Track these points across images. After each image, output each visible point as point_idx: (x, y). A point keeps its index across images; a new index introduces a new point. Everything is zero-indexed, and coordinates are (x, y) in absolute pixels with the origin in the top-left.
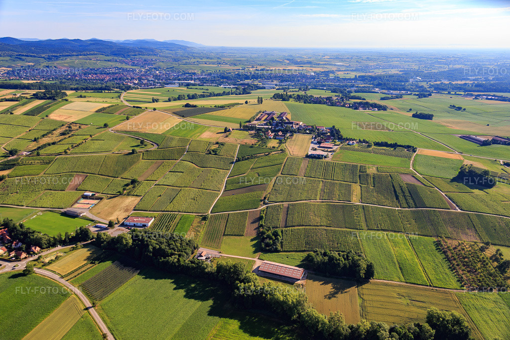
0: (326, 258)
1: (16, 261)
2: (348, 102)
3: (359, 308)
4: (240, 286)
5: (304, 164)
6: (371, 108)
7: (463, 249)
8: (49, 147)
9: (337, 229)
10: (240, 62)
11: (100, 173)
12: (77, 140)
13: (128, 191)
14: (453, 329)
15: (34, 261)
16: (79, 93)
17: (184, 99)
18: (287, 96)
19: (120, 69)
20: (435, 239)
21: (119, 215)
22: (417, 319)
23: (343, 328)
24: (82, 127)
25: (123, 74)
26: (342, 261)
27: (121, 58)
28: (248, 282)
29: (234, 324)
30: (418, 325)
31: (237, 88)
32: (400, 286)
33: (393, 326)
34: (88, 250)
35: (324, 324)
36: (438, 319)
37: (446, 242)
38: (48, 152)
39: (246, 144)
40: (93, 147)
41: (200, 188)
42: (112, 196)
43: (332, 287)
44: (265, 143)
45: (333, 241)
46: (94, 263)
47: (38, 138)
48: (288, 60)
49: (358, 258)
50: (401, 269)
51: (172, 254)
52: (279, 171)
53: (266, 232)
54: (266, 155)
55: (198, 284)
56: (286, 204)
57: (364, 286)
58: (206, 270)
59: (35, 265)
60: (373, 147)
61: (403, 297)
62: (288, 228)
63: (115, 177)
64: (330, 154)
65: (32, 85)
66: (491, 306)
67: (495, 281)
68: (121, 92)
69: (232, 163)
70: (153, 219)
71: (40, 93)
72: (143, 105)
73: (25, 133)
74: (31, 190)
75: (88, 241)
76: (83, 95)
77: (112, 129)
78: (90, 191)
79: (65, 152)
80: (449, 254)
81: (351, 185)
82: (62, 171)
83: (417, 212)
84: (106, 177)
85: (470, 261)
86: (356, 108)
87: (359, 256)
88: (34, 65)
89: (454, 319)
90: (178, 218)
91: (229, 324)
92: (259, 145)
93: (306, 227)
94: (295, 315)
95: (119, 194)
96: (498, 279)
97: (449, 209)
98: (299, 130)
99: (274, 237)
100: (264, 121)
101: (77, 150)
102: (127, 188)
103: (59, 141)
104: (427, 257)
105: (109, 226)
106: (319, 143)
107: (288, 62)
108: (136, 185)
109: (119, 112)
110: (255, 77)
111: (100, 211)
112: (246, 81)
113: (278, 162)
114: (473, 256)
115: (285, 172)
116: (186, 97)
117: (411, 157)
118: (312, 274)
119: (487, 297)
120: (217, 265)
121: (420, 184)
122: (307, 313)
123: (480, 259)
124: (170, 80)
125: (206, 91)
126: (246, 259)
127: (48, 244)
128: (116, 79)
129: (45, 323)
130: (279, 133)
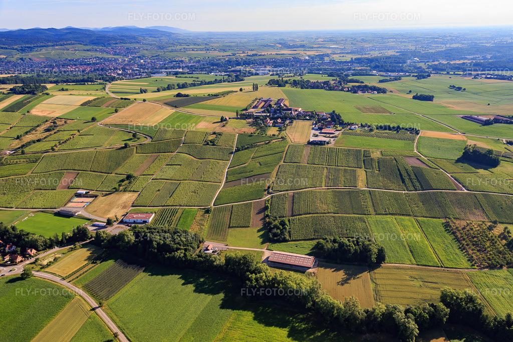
0: (336, 245)
1: (11, 265)
2: (346, 86)
3: (372, 293)
4: (251, 277)
5: (307, 151)
6: (370, 91)
7: (472, 229)
8: (34, 145)
9: (345, 215)
10: (230, 47)
11: (92, 170)
12: (64, 136)
13: (124, 187)
14: (466, 307)
15: (31, 264)
16: (61, 86)
17: (174, 89)
18: (283, 81)
19: (101, 59)
20: (443, 221)
21: (116, 212)
22: (431, 300)
23: (359, 313)
24: (68, 121)
25: (104, 64)
26: (352, 247)
27: (101, 48)
28: (260, 272)
29: (248, 316)
30: (432, 305)
31: (229, 76)
32: (411, 269)
33: (408, 307)
34: (88, 250)
35: (339, 309)
36: (452, 298)
37: (454, 223)
38: (34, 150)
39: (244, 132)
40: (82, 143)
41: (200, 181)
42: (108, 193)
43: (344, 274)
44: (264, 131)
45: (342, 228)
46: (96, 263)
47: (21, 136)
48: (280, 43)
49: (368, 243)
50: (411, 252)
51: (178, 249)
52: (281, 158)
53: (273, 222)
54: (267, 144)
55: (207, 278)
56: (291, 193)
57: (375, 271)
58: (215, 263)
59: (33, 268)
60: (376, 131)
61: (415, 280)
62: (295, 217)
63: (108, 173)
64: (332, 139)
65: (7, 79)
66: (501, 282)
67: (505, 258)
68: (106, 84)
69: (232, 153)
70: (154, 215)
71: (18, 88)
72: (131, 97)
73: (6, 131)
74: (20, 191)
75: (86, 240)
76: (65, 88)
77: (101, 123)
78: (83, 189)
79: (52, 149)
80: (458, 234)
81: (355, 171)
82: (51, 169)
83: (425, 194)
84: (99, 174)
85: (479, 241)
86: (355, 92)
87: (369, 241)
88: (6, 58)
89: (468, 297)
90: (180, 212)
91: (243, 316)
92: (258, 134)
93: (314, 215)
94: (309, 302)
95: (115, 190)
96: (507, 256)
97: (456, 190)
98: (299, 117)
99: (281, 227)
100: (261, 108)
101: (64, 146)
102: (123, 184)
103: (45, 138)
104: (437, 239)
105: (107, 224)
106: (320, 129)
107: (280, 46)
108: (132, 180)
109: (106, 104)
110: (246, 63)
111: (96, 209)
112: (237, 67)
113: (280, 150)
114: (482, 236)
115: (288, 160)
116: (176, 85)
117: (414, 140)
118: (323, 261)
119: (498, 274)
120: (226, 257)
121: (425, 167)
122: (322, 300)
123: (489, 238)
124: (156, 69)
125: (196, 80)
126: (254, 251)
127: (44, 245)
128: (98, 70)
129: (51, 327)
130: (278, 120)
